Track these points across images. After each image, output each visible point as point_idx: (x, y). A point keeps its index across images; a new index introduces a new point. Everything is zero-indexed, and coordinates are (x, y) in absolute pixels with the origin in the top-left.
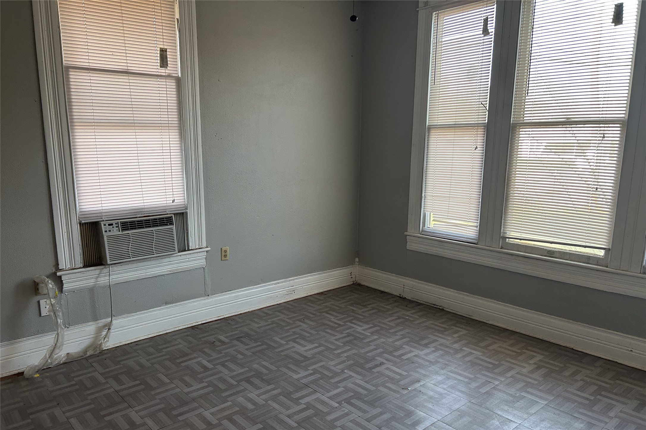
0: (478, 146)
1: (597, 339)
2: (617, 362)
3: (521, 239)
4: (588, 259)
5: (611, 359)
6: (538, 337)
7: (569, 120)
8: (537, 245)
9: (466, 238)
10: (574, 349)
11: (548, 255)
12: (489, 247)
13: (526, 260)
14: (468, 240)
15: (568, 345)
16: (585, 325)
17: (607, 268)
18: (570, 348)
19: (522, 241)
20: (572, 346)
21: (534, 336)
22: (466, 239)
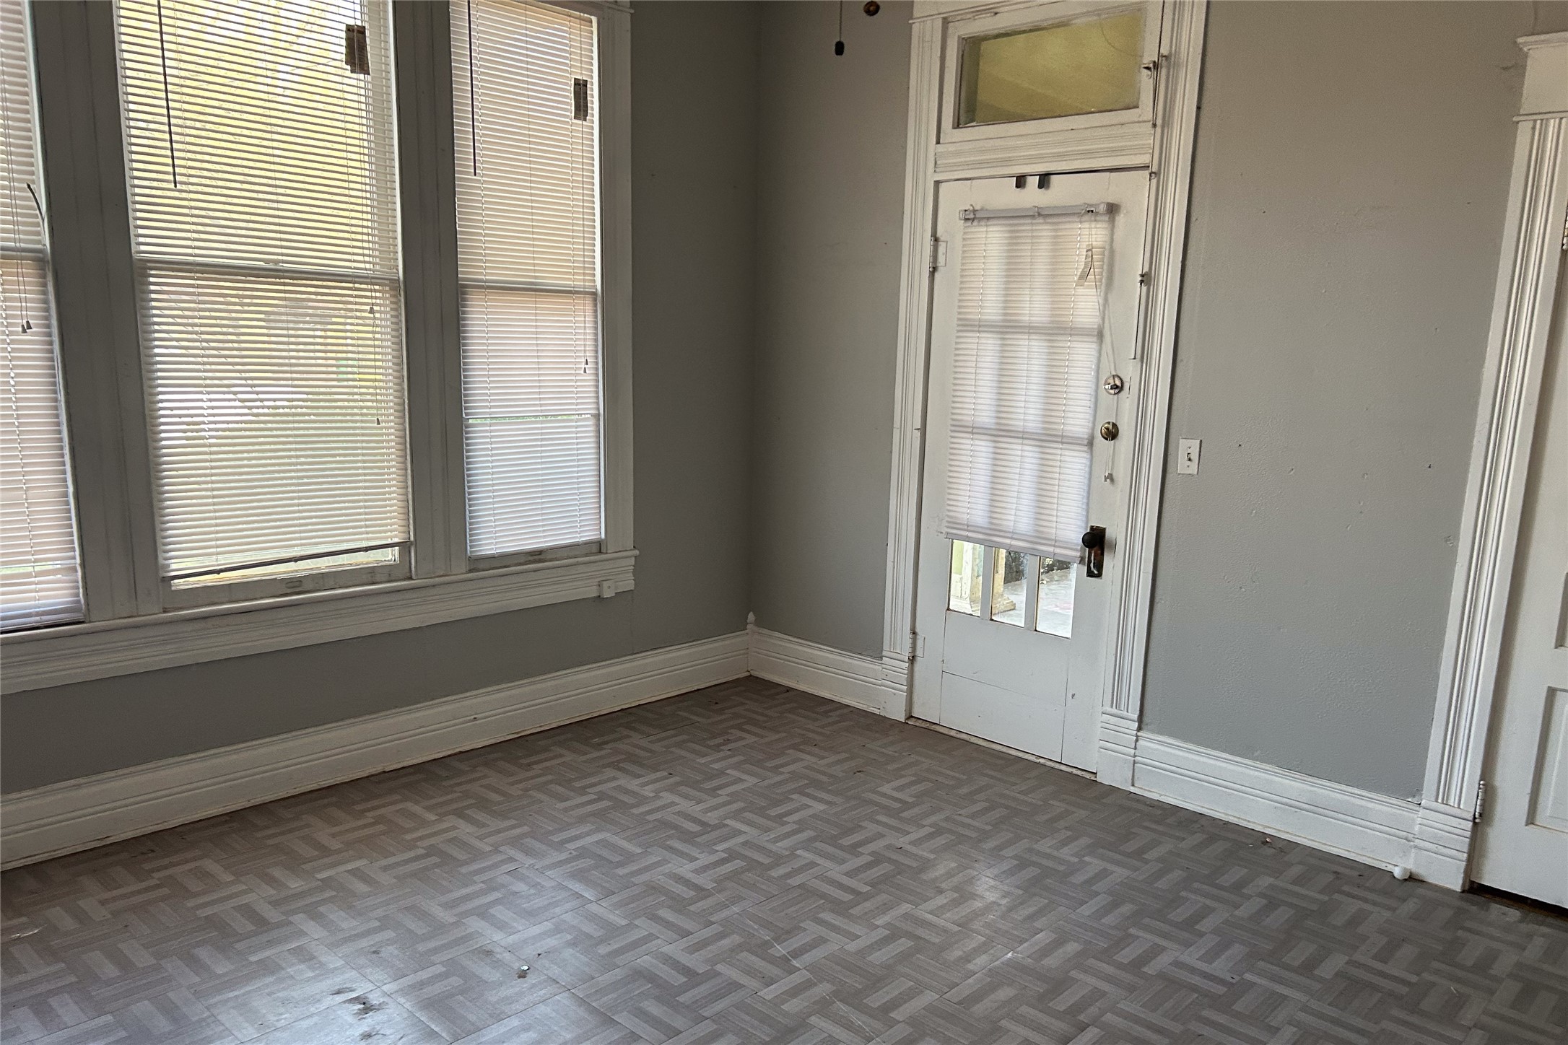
0: (30, 322)
1: (421, 727)
2: (461, 752)
3: (218, 572)
4: (371, 574)
5: (449, 753)
6: (309, 788)
7: (280, 266)
8: (256, 576)
9: (38, 614)
10: (387, 770)
11: (289, 591)
12: (129, 617)
13: (244, 618)
14: (45, 618)
15: (373, 771)
16: (393, 711)
17: (413, 582)
18: (380, 774)
19: (222, 575)
20: (379, 769)
21: (299, 791)
22: (38, 618)
